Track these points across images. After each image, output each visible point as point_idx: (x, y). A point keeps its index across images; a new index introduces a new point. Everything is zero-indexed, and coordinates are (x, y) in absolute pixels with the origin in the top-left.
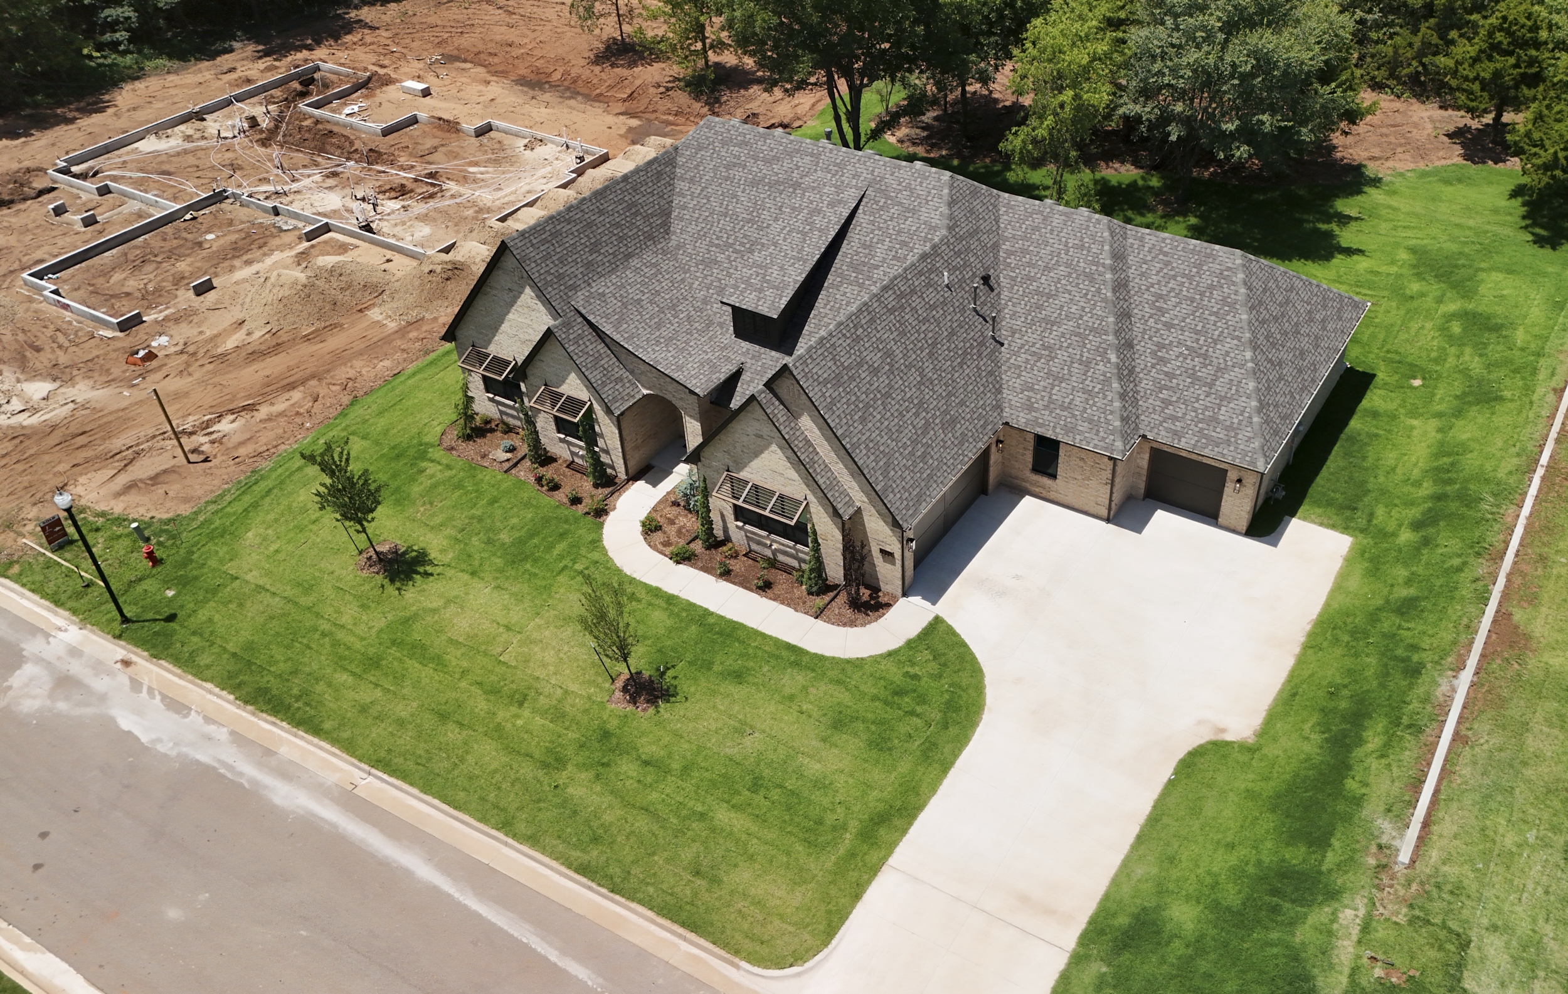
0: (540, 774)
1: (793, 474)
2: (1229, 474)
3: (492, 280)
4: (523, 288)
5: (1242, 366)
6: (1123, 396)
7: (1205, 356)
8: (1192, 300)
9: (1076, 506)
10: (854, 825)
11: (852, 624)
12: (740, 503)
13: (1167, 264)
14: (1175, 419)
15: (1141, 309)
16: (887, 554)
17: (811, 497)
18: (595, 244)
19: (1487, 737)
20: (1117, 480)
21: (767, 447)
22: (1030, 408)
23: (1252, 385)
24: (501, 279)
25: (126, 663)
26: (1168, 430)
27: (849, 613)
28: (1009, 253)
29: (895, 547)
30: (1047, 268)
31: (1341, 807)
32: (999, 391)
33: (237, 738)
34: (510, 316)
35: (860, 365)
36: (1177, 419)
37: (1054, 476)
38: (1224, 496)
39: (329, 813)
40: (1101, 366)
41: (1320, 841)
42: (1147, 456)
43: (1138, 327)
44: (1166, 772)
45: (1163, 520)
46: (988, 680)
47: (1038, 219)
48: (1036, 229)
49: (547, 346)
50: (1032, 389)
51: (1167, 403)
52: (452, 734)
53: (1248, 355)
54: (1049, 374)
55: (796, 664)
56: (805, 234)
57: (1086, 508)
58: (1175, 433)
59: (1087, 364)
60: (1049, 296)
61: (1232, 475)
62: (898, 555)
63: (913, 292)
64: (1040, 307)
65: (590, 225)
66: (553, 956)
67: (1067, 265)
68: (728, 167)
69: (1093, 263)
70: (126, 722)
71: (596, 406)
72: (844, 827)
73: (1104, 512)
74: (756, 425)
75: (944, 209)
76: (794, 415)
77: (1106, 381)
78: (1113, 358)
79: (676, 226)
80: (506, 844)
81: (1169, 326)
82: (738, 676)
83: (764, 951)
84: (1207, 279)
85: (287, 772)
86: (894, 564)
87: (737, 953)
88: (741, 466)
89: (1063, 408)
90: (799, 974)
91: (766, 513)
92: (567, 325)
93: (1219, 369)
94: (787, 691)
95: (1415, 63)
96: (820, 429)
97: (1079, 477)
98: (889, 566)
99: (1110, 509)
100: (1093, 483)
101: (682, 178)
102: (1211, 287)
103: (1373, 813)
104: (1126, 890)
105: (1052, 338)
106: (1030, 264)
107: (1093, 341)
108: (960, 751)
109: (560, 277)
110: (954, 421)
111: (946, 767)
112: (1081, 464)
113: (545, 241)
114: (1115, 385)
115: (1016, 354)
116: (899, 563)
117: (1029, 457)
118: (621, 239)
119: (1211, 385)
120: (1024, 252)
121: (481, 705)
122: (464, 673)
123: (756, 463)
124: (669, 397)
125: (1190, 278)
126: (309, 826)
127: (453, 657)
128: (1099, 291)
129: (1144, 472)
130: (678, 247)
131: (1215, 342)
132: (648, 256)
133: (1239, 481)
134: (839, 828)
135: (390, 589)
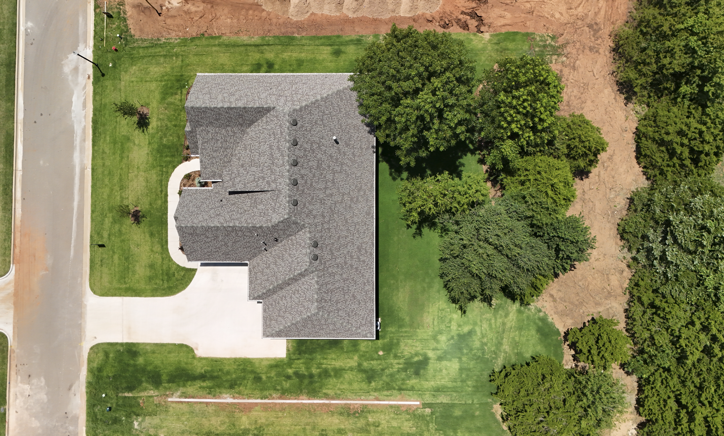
0: (107, 209)
7: (286, 311)
10: (128, 285)
18: (218, 119)
19: (211, 409)
25: (89, 78)
28: (292, 240)
30: (289, 255)
31: (181, 383)
32: (254, 257)
33: (84, 129)
35: (203, 235)
39: (77, 170)
41: (169, 381)
44: (177, 342)
46: (183, 292)
50: (258, 266)
52: (106, 180)
54: (263, 269)
55: (162, 246)
59: (268, 280)
63: (241, 231)
64: (279, 258)
65: (219, 114)
67: (291, 261)
70: (74, 99)
75: (277, 220)
77: (265, 288)
78: (272, 287)
79: (252, 128)
81: (291, 297)
83: (93, 285)
84: (306, 304)
87: (90, 280)
90: (92, 295)
92: (191, 132)
102: (304, 306)
103: (182, 389)
104: (141, 347)
106: (290, 248)
108: (160, 296)
109: (198, 121)
110: (228, 255)
113: (199, 112)
114: (265, 291)
118: (229, 121)
119: (279, 316)
121: (116, 180)
122: (122, 169)
127: (125, 161)
128: (287, 274)
130: (247, 133)
134: (125, 283)
135: (135, 125)
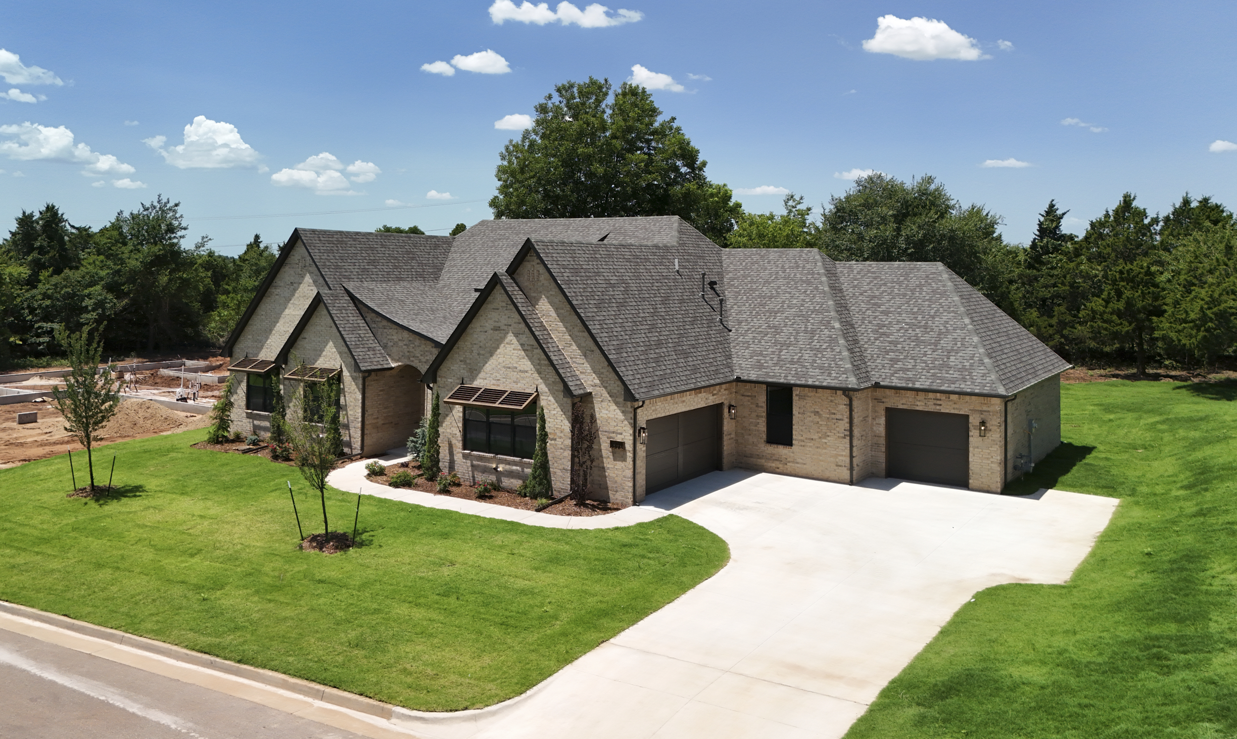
1: (526, 364)
2: (971, 419)
3: (278, 279)
4: (304, 276)
5: (962, 329)
6: (851, 351)
7: (926, 327)
8: (905, 295)
9: (816, 475)
11: (576, 514)
12: (470, 402)
13: (875, 278)
14: (905, 370)
15: (858, 306)
16: (617, 446)
17: (543, 388)
20: (856, 432)
22: (760, 366)
23: (976, 339)
26: (899, 379)
27: (577, 509)
28: (732, 279)
29: (626, 436)
30: (767, 283)
32: (729, 357)
36: (908, 370)
37: (787, 441)
38: (971, 449)
40: (826, 332)
42: (882, 420)
43: (857, 317)
47: (756, 257)
48: (754, 264)
50: (761, 354)
51: (894, 361)
53: (967, 321)
57: (827, 474)
58: (909, 379)
59: (813, 332)
60: (771, 297)
61: (974, 420)
62: (629, 446)
63: (647, 260)
64: (764, 305)
67: (787, 280)
68: (494, 241)
69: (808, 274)
71: (346, 373)
72: (554, 618)
73: (846, 474)
74: (495, 316)
75: (675, 234)
76: (532, 302)
77: (832, 341)
79: (446, 277)
81: (886, 313)
82: (444, 536)
84: (915, 282)
86: (624, 459)
88: (474, 372)
89: (792, 362)
91: (496, 405)
92: (335, 296)
93: (940, 333)
94: (499, 543)
97: (815, 437)
98: (620, 464)
99: (851, 469)
100: (831, 440)
101: (456, 252)
102: (920, 286)
105: (778, 320)
106: (752, 282)
107: (815, 318)
109: (338, 267)
111: (682, 588)
112: (817, 419)
113: (331, 242)
114: (842, 341)
115: (744, 335)
116: (630, 455)
117: (762, 426)
120: (745, 277)
123: (491, 364)
125: (900, 283)
129: (883, 441)
130: (445, 287)
131: (933, 317)
132: (416, 286)
133: (983, 423)
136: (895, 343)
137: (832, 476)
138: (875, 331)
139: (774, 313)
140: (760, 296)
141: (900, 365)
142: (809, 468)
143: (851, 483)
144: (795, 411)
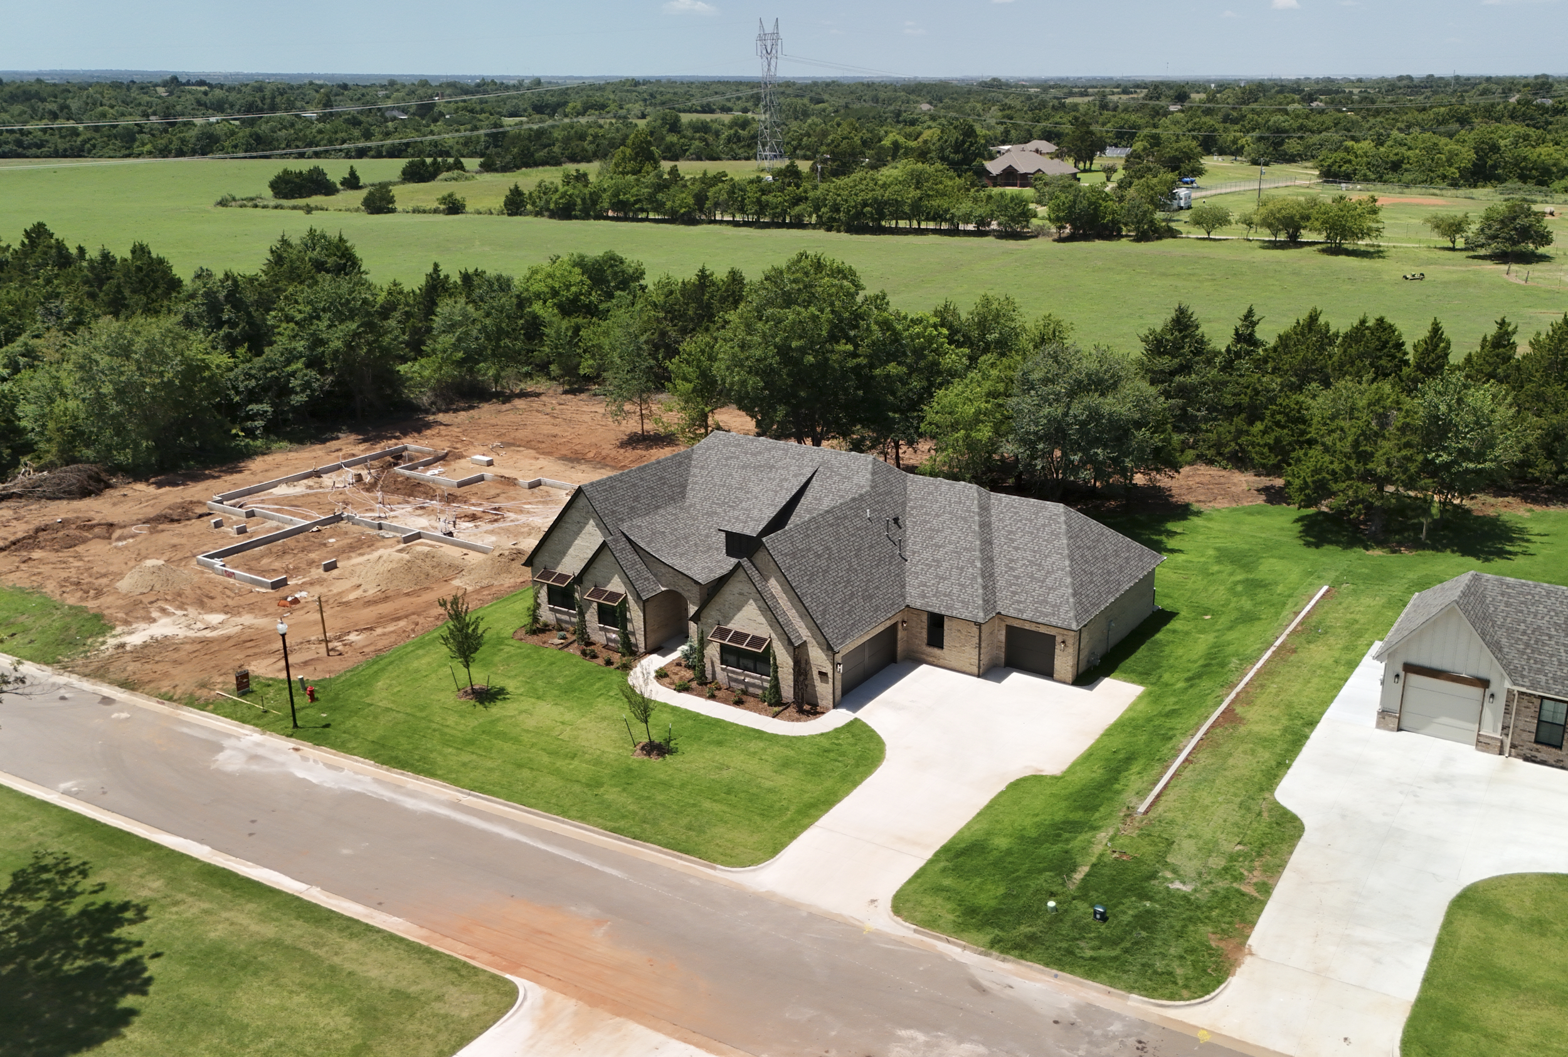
0: (586, 790)
1: (762, 619)
2: (1057, 638)
3: (566, 518)
4: (588, 520)
5: (1063, 570)
6: (985, 587)
7: (1040, 565)
8: (1032, 533)
9: (959, 668)
10: (793, 808)
11: (798, 720)
12: (726, 642)
13: (1016, 513)
14: (1019, 602)
15: (999, 539)
16: (823, 675)
17: (773, 636)
18: (637, 497)
19: (1204, 761)
20: (983, 645)
21: (746, 602)
22: (923, 596)
23: (1069, 580)
24: (574, 514)
25: (297, 749)
26: (1014, 609)
27: (797, 715)
28: (912, 508)
29: (828, 669)
30: (937, 515)
31: (1109, 795)
32: (903, 586)
33: (377, 781)
34: (576, 542)
35: (809, 550)
36: (1021, 602)
37: (941, 647)
38: (1056, 656)
39: (444, 812)
40: (970, 570)
41: (1092, 809)
42: (1004, 632)
43: (996, 550)
44: (1000, 788)
45: (1016, 678)
46: (887, 748)
47: (932, 487)
48: (929, 494)
49: (601, 556)
50: (925, 585)
51: (1014, 593)
52: (526, 773)
53: (1067, 563)
54: (937, 576)
55: (758, 738)
56: (776, 492)
57: (964, 669)
58: (1020, 610)
59: (962, 569)
60: (938, 531)
61: (1059, 639)
62: (830, 675)
63: (846, 517)
64: (931, 538)
65: (634, 485)
66: (596, 866)
67: (950, 513)
68: (727, 459)
69: (967, 511)
70: (300, 774)
71: (629, 597)
72: (787, 809)
73: (975, 670)
74: (740, 586)
75: (869, 476)
76: (766, 579)
77: (974, 578)
78: (979, 564)
79: (690, 494)
80: (563, 822)
81: (1016, 549)
82: (720, 743)
83: (733, 860)
84: (1041, 521)
85: (413, 794)
86: (827, 682)
87: (715, 861)
88: (728, 619)
89: (945, 595)
90: (754, 870)
91: (743, 647)
92: (616, 541)
93: (1048, 572)
94: (752, 750)
95: (1233, 444)
96: (781, 586)
97: (958, 645)
98: (824, 685)
99: (979, 667)
100: (967, 649)
101: (695, 467)
102: (1044, 525)
103: (1126, 795)
104: (967, 834)
105: (939, 555)
106: (926, 514)
107: (966, 555)
108: (866, 777)
109: (613, 512)
110: (871, 597)
111: (855, 784)
112: (959, 635)
113: (605, 490)
114: (980, 580)
115: (916, 565)
116: (831, 680)
117: (925, 634)
118: (653, 497)
119: (1043, 582)
120: (922, 507)
121: (546, 759)
122: (533, 745)
123: (739, 616)
124: (680, 590)
125: (1031, 521)
126: (431, 817)
127: (525, 738)
128: (970, 527)
129: (1003, 645)
130: (691, 506)
131: (1046, 557)
132: (670, 509)
133: (1064, 641)
134: (783, 810)
135: (480, 707)
136: (1017, 577)
137: (967, 670)
138: (1006, 565)
139: (938, 546)
140: (930, 529)
141: (1016, 598)
142: (954, 664)
143: (979, 676)
144: (946, 627)
